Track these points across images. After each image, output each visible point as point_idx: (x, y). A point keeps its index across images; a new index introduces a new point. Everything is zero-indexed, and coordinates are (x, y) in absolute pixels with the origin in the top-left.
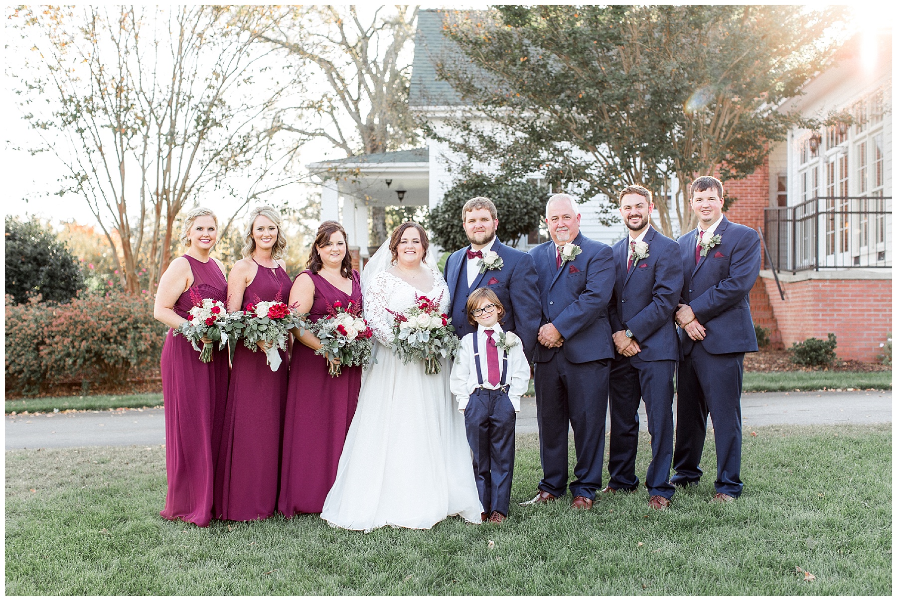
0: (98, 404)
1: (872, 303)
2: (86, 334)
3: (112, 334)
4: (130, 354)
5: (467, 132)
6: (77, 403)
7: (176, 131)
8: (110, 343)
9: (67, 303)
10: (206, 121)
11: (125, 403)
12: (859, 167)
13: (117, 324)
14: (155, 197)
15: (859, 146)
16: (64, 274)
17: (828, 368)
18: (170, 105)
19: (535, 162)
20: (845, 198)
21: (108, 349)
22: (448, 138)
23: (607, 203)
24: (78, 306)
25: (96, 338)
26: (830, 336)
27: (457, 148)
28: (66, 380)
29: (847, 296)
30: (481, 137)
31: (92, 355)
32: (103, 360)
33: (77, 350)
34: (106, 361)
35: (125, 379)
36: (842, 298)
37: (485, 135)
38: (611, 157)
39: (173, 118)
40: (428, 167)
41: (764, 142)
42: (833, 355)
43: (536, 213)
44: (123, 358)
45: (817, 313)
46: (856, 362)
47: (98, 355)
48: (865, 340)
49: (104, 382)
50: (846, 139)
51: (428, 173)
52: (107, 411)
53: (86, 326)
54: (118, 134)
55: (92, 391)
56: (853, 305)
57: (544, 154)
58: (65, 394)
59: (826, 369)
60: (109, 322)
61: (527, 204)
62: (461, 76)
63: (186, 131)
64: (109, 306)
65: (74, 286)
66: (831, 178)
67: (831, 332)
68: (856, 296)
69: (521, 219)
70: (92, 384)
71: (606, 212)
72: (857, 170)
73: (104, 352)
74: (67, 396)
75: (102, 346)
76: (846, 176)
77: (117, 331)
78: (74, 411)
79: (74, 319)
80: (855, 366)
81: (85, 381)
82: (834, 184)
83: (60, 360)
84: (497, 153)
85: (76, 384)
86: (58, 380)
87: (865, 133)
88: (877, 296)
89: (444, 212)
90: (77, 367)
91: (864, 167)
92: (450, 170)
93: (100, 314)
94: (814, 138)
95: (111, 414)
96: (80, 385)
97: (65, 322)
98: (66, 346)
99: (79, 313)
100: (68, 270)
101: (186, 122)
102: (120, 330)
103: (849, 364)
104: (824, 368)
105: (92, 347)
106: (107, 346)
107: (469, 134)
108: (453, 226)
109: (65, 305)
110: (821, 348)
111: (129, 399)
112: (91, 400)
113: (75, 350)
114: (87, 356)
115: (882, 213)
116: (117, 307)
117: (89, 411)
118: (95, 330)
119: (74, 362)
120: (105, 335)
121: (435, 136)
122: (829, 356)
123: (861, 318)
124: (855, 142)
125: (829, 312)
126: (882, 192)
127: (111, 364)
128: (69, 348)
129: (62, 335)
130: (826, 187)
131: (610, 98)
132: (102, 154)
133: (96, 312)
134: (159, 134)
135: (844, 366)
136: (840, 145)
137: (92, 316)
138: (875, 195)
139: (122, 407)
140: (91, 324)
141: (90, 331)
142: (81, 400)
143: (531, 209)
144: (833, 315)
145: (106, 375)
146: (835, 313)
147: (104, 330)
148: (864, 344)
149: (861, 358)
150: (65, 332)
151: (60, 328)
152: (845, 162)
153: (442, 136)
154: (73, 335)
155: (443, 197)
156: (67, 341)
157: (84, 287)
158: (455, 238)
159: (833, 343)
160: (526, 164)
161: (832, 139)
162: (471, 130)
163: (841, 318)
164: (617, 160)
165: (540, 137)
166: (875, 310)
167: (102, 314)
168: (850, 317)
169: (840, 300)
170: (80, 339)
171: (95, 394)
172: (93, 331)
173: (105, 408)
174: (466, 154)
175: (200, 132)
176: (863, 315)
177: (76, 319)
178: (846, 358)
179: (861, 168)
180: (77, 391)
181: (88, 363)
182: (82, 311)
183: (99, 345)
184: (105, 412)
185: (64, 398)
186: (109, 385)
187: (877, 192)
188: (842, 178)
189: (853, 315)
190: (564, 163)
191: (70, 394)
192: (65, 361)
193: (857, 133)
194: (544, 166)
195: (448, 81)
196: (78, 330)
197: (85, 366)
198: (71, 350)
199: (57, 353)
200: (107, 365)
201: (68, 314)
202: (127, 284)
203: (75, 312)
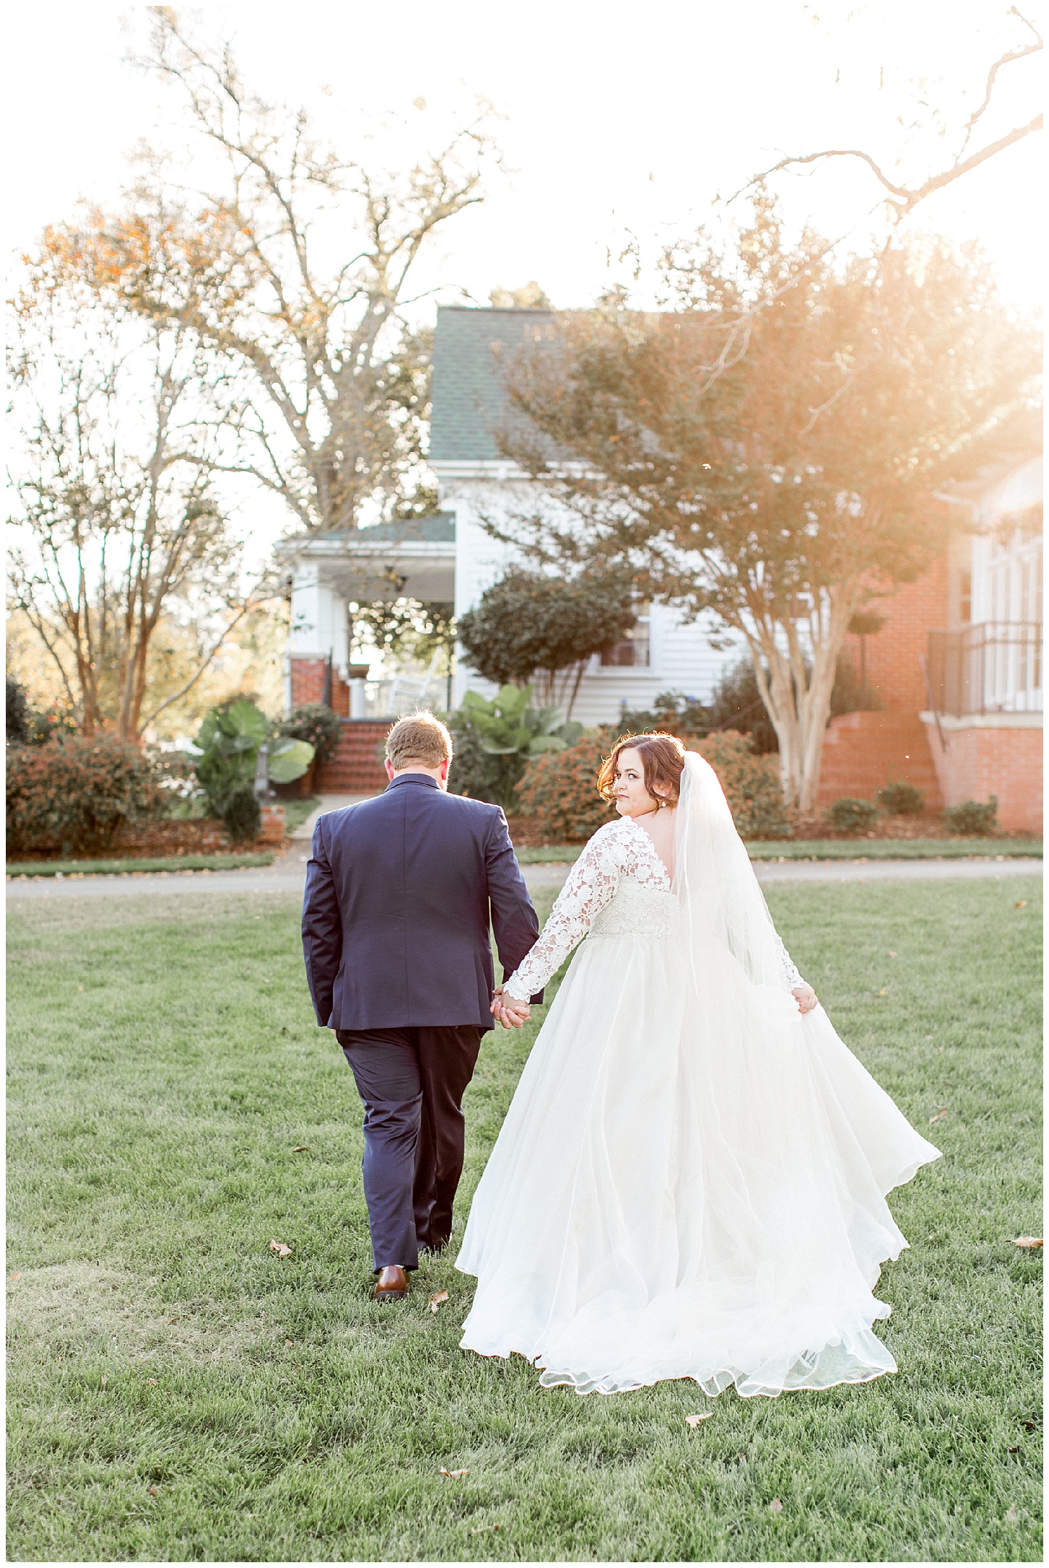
23: (718, 619)
43: (615, 624)
51: (453, 558)
69: (595, 633)
71: (717, 632)
89: (484, 621)
108: (496, 641)
158: (498, 658)
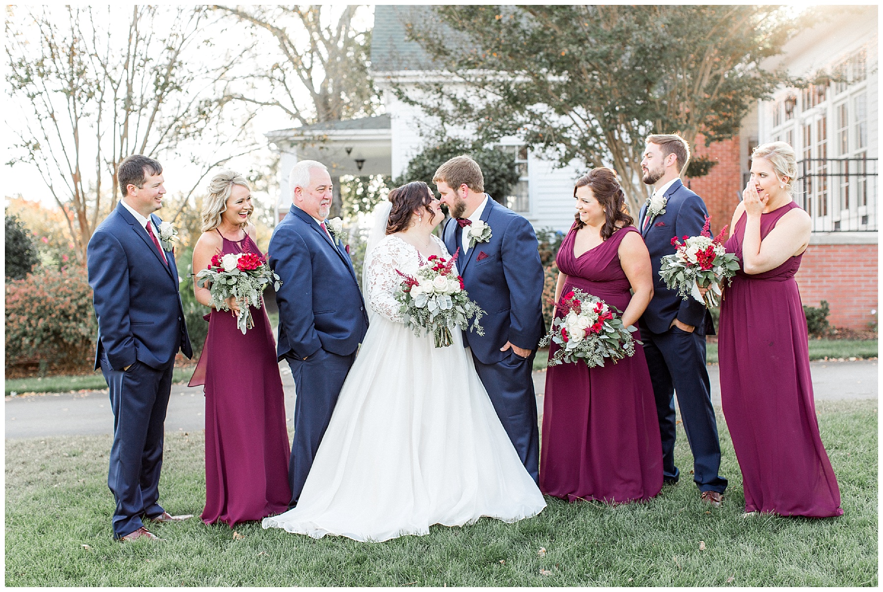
0: (58, 386)
1: (862, 268)
2: (43, 312)
3: (71, 311)
4: (91, 332)
5: (439, 94)
6: (36, 385)
7: (134, 95)
8: (69, 320)
9: (21, 279)
10: (166, 84)
11: (87, 385)
12: (839, 128)
13: (75, 300)
14: (111, 166)
15: (839, 107)
16: (17, 248)
17: (822, 337)
18: (126, 67)
19: (512, 124)
20: (823, 160)
21: (67, 328)
22: (419, 101)
24: (34, 282)
25: (54, 316)
26: (823, 303)
27: (430, 111)
28: (22, 361)
29: (836, 261)
30: (454, 100)
31: (50, 334)
32: (62, 339)
33: (35, 329)
34: (65, 340)
35: (85, 358)
36: (832, 264)
37: (458, 97)
38: (589, 120)
39: (130, 82)
40: (390, 135)
41: (751, 102)
42: (826, 323)
44: (83, 337)
45: (806, 279)
46: (847, 329)
47: (57, 333)
48: (856, 306)
49: (63, 362)
50: (825, 99)
51: (390, 140)
52: (68, 394)
53: (43, 303)
54: (71, 98)
55: (49, 372)
56: (842, 271)
57: (519, 118)
58: (22, 375)
59: (819, 338)
60: (68, 299)
61: (495, 171)
62: (431, 36)
63: (142, 96)
64: (67, 282)
65: (28, 260)
66: (808, 141)
67: (824, 300)
68: (845, 261)
70: (50, 364)
72: (837, 131)
73: (63, 330)
74: (24, 378)
75: (61, 323)
76: (825, 138)
77: (76, 308)
78: (33, 394)
79: (30, 296)
80: (846, 333)
81: (43, 362)
82: (812, 147)
83: (17, 339)
84: (471, 116)
85: (32, 365)
86: (15, 360)
87: (846, 93)
88: (867, 261)
90: (34, 346)
91: (845, 128)
92: (421, 135)
93: (57, 290)
94: (789, 100)
95: (72, 397)
96: (37, 365)
97: (21, 299)
98: (21, 325)
99: (35, 290)
100: (20, 244)
101: (144, 86)
102: (80, 307)
103: (840, 332)
104: (817, 337)
105: (50, 325)
106: (66, 324)
107: (441, 97)
109: (19, 281)
110: (813, 316)
111: (91, 381)
112: (50, 382)
113: (32, 329)
114: (45, 335)
115: (865, 175)
116: (76, 282)
117: (49, 394)
118: (52, 307)
119: (32, 341)
120: (63, 312)
121: (407, 100)
122: (821, 324)
123: (850, 284)
124: (834, 103)
125: (817, 278)
126: (865, 153)
127: (70, 343)
128: (25, 327)
129: (17, 313)
130: (802, 150)
131: (594, 55)
132: (54, 120)
133: (53, 289)
134: (116, 99)
135: (837, 334)
136: (818, 106)
137: (49, 293)
138: (857, 157)
139: (84, 388)
140: (48, 300)
141: (47, 308)
142: (39, 382)
143: (499, 176)
144: (821, 281)
145: (65, 355)
146: (824, 280)
147: (63, 307)
148: (854, 311)
149: (850, 326)
150: (21, 309)
151: (15, 305)
152: (823, 124)
153: (414, 100)
154: (30, 313)
155: (407, 165)
156: (23, 319)
157: (38, 262)
159: (825, 311)
160: (504, 127)
161: (809, 100)
162: (443, 94)
163: (831, 284)
164: (595, 122)
165: (516, 99)
166: (865, 276)
167: (61, 290)
168: (840, 284)
169: (829, 266)
170: (37, 317)
171: (53, 375)
172: (50, 309)
173: (66, 391)
174: (440, 118)
175: (158, 96)
176: (853, 281)
177: (33, 296)
178: (836, 326)
179: (841, 130)
180: (34, 371)
181: (46, 342)
182: (38, 287)
183: (57, 323)
184: (66, 394)
185: (22, 380)
186: (68, 365)
187: (859, 154)
188: (819, 140)
189: (843, 281)
190: (542, 126)
191: (26, 376)
192: (21, 341)
193: (837, 94)
194: (521, 129)
195: (419, 42)
196: (35, 308)
197: (43, 346)
198: (28, 329)
199: (12, 333)
200: (66, 345)
201: (23, 290)
202: (84, 258)
203: (30, 288)
